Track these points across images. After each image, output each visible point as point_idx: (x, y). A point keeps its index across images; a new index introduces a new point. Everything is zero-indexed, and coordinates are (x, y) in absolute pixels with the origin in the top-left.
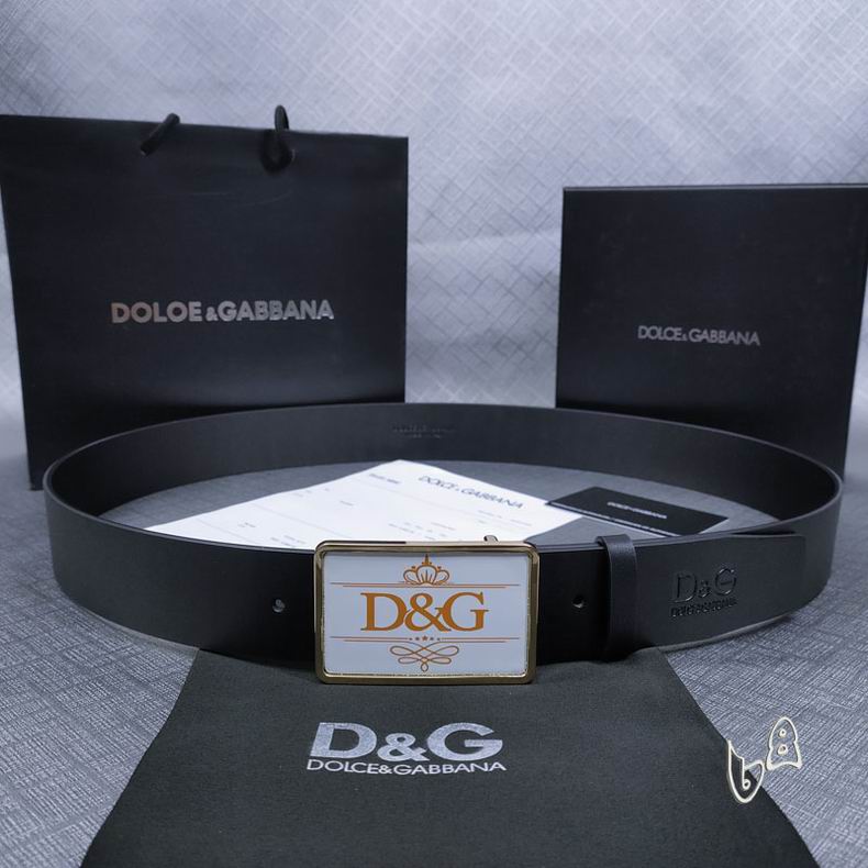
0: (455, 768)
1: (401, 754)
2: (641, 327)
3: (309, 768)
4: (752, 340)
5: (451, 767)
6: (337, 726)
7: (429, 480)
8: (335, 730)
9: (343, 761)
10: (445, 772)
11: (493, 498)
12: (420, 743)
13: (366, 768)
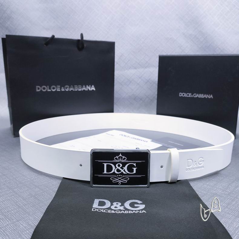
0: (132, 212)
1: (117, 208)
2: (180, 93)
3: (92, 210)
4: (211, 97)
5: (131, 212)
6: (100, 200)
7: (122, 135)
8: (99, 201)
9: (102, 209)
10: (129, 213)
11: (139, 140)
12: (122, 205)
13: (108, 211)
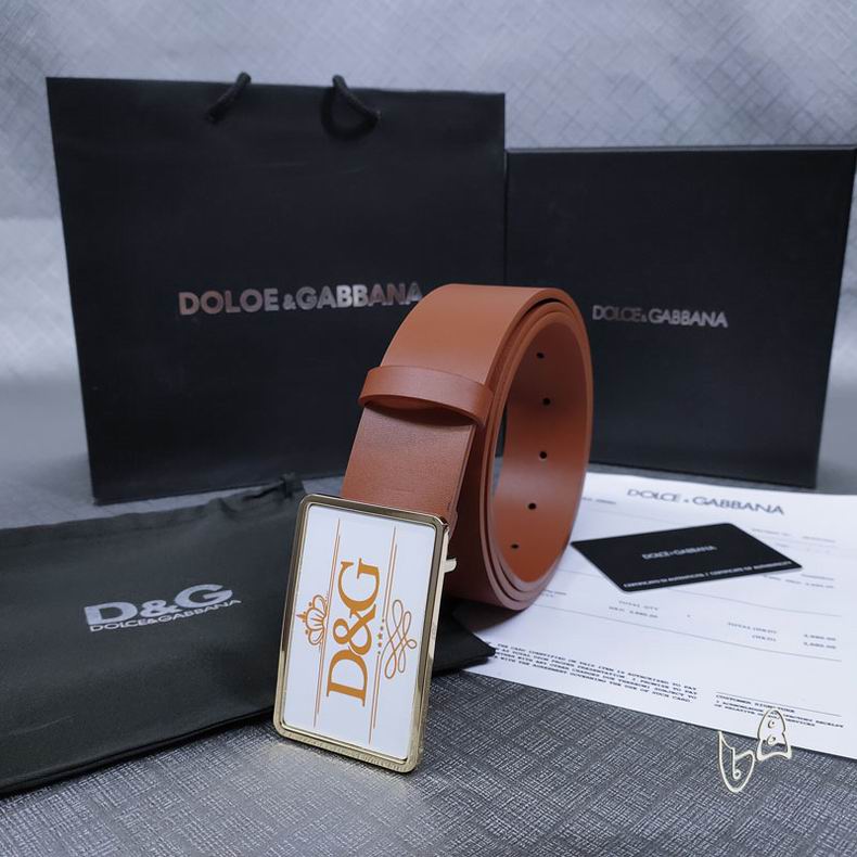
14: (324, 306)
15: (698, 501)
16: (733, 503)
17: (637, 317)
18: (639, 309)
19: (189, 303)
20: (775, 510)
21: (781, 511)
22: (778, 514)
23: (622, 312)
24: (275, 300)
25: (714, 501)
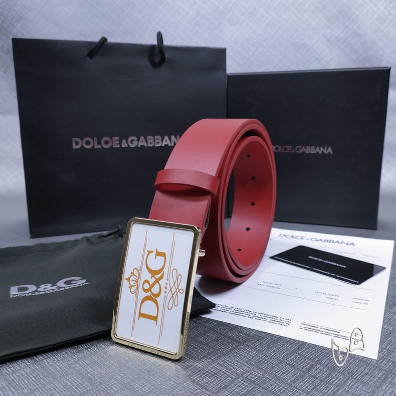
14: (141, 146)
15: (313, 240)
16: (330, 241)
17: (290, 150)
18: (291, 147)
19: (77, 143)
20: (351, 244)
21: (353, 245)
22: (352, 245)
23: (283, 147)
24: (118, 142)
25: (321, 240)
